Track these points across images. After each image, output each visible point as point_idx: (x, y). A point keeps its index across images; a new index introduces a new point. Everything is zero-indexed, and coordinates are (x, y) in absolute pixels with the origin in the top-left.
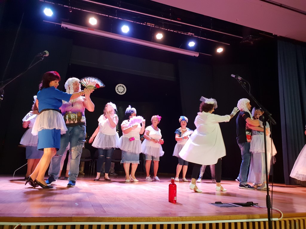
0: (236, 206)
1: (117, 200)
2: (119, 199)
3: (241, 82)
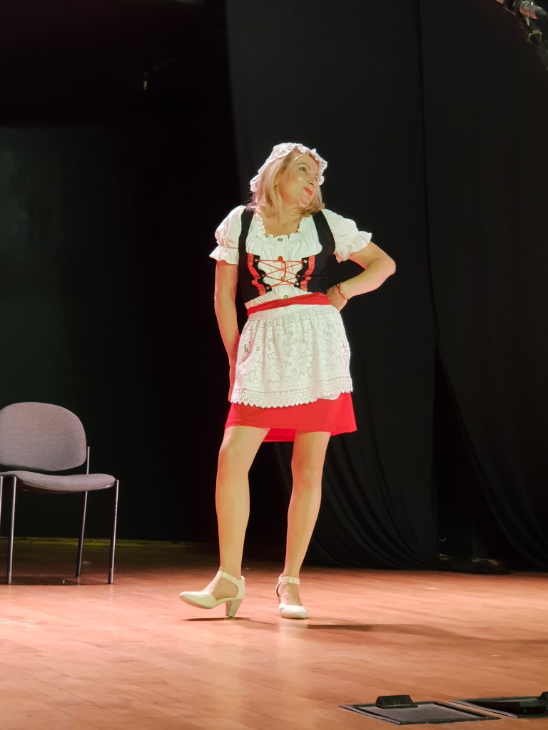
0: (483, 717)
3: (535, 32)
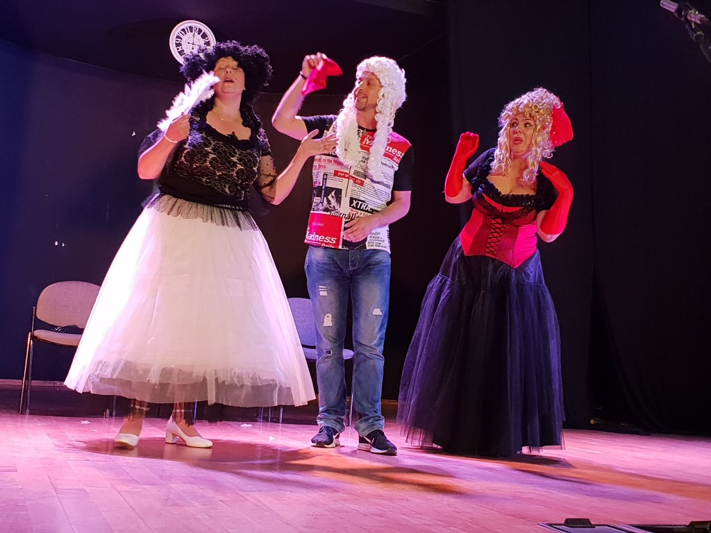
2: (179, 502)
3: (699, 33)
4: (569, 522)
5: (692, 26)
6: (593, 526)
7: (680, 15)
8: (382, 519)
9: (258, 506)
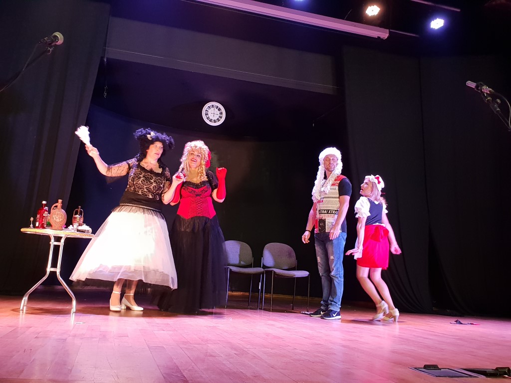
0: (470, 376)
1: (211, 356)
2: (213, 354)
3: (489, 98)
4: (426, 367)
5: (484, 95)
6: (440, 369)
7: (478, 89)
8: (323, 365)
9: (254, 357)
